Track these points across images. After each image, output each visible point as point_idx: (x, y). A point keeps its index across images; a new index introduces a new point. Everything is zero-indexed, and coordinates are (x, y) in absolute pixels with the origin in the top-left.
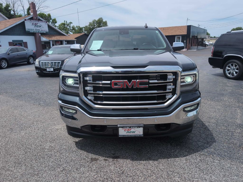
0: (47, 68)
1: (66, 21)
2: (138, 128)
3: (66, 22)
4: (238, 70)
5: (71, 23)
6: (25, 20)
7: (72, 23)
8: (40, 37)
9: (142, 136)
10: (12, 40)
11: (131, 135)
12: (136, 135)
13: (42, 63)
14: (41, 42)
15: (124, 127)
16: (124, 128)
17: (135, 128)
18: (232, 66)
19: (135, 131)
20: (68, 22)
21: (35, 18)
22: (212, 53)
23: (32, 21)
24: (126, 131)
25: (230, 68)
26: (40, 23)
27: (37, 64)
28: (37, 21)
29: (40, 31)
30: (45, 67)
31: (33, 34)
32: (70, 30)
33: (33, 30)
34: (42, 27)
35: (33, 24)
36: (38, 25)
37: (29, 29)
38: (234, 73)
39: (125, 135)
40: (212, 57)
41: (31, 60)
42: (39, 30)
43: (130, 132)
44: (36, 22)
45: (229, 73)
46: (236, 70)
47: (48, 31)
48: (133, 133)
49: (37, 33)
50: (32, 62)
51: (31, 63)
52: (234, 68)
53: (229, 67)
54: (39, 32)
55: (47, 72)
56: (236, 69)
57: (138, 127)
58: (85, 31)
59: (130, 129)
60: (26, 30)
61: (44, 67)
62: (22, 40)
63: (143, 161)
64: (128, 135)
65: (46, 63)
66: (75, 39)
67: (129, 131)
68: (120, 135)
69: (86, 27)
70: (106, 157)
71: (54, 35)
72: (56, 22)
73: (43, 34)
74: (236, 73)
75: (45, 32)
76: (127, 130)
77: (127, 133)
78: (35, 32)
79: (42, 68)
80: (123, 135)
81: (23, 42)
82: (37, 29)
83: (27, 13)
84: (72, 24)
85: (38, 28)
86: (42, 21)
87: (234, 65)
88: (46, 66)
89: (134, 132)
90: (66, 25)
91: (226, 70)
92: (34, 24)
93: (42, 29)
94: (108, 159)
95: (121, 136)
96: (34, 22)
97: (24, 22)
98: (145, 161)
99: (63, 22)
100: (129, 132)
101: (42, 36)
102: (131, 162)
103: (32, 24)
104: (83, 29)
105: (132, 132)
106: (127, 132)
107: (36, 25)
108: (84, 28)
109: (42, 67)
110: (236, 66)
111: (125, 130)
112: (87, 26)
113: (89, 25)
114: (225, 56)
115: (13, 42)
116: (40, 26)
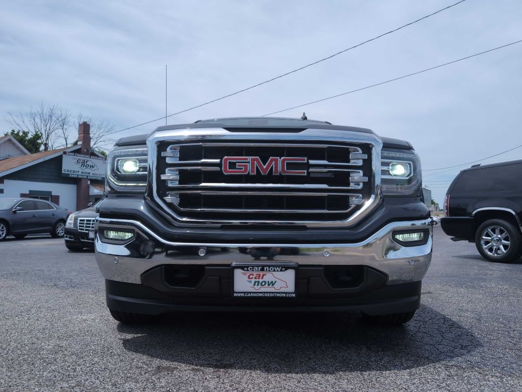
0: (90, 232)
2: (281, 271)
4: (509, 241)
6: (65, 153)
8: (89, 186)
9: (294, 295)
10: (30, 191)
11: (265, 293)
12: (278, 293)
13: (81, 220)
14: (89, 196)
15: (247, 267)
16: (248, 270)
17: (274, 271)
18: (495, 233)
19: (275, 282)
21: (86, 150)
22: (447, 209)
23: (78, 155)
24: (253, 280)
25: (490, 238)
27: (70, 223)
28: (87, 156)
29: (91, 175)
30: (86, 230)
31: (75, 181)
33: (77, 173)
34: (95, 168)
35: (79, 161)
36: (87, 163)
37: (68, 171)
38: (501, 247)
39: (250, 293)
40: (447, 217)
41: (60, 229)
42: (89, 173)
43: (263, 283)
44: (86, 158)
45: (491, 250)
46: (503, 241)
48: (269, 285)
49: (83, 180)
50: (62, 232)
51: (59, 235)
52: (499, 236)
53: (488, 235)
54: (87, 176)
55: (89, 239)
56: (505, 239)
57: (282, 268)
59: (261, 273)
60: (63, 172)
61: (83, 230)
62: (51, 192)
63: (297, 373)
64: (256, 293)
65: (90, 221)
67: (261, 280)
68: (236, 293)
70: (197, 366)
73: (96, 182)
74: (505, 247)
75: (100, 179)
76: (255, 278)
77: (254, 285)
78: (81, 177)
79: (80, 231)
80: (245, 293)
81: (51, 196)
82: (84, 171)
85: (88, 170)
86: (98, 156)
87: (497, 231)
88: (89, 227)
89: (273, 284)
91: (482, 242)
92: (81, 161)
93: (96, 172)
94: (203, 368)
95: (239, 295)
96: (82, 157)
97: (62, 155)
98: (301, 374)
100: (258, 282)
101: (93, 185)
102: (264, 375)
103: (77, 162)
105: (268, 282)
106: (255, 282)
107: (84, 164)
109: (80, 229)
110: (501, 232)
111: (249, 278)
114: (474, 213)
115: (29, 194)
116: (93, 167)
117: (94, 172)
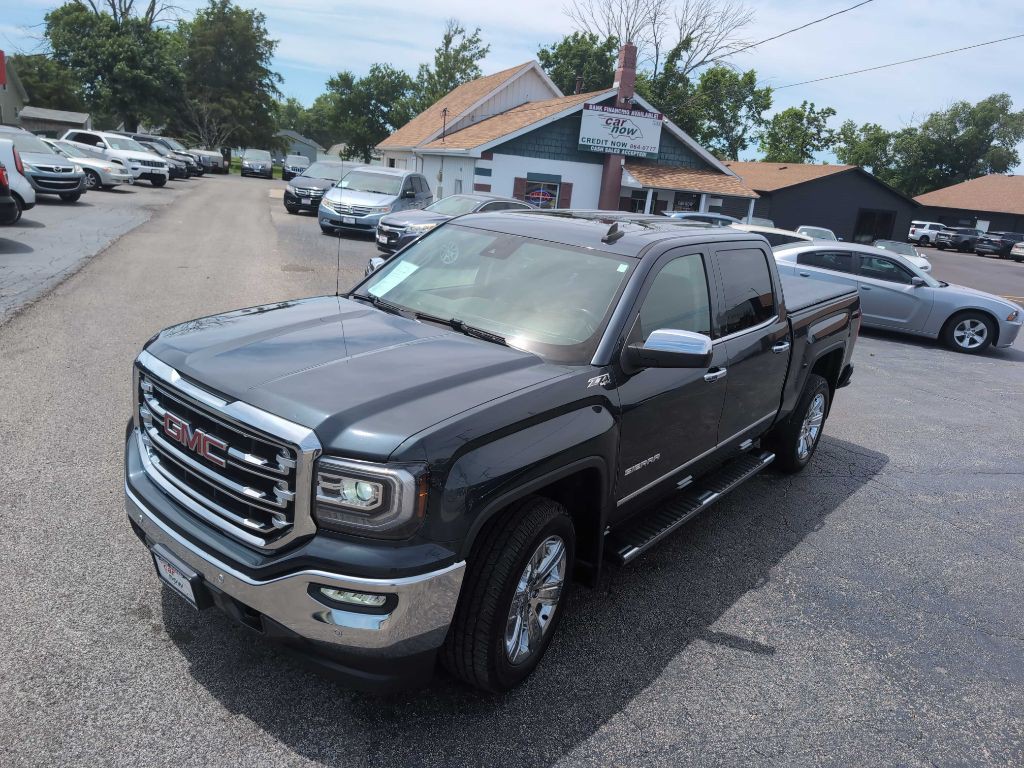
1: (812, 105)
2: (182, 576)
3: (808, 106)
5: (831, 112)
6: (587, 106)
7: (834, 113)
8: (622, 170)
9: (196, 607)
10: (529, 174)
11: (178, 591)
14: (620, 187)
20: (817, 109)
21: (623, 101)
23: (610, 109)
24: (169, 574)
26: (634, 120)
28: (625, 112)
29: (628, 147)
31: (601, 158)
32: (816, 143)
33: (604, 145)
34: (636, 135)
35: (610, 121)
36: (624, 125)
37: (589, 140)
42: (624, 145)
43: (175, 580)
44: (623, 115)
47: (656, 151)
48: (179, 585)
49: (613, 157)
54: (621, 150)
58: (896, 150)
60: (580, 142)
62: (560, 177)
66: (755, 195)
69: (909, 132)
71: (674, 169)
72: (767, 107)
73: (634, 161)
75: (644, 155)
78: (610, 151)
81: (560, 183)
82: (617, 140)
83: (666, 69)
84: (832, 117)
85: (623, 139)
86: (645, 111)
90: (805, 121)
92: (612, 122)
93: (636, 142)
96: (614, 114)
97: (580, 113)
99: (798, 107)
101: (628, 169)
103: (607, 122)
104: (892, 141)
105: (178, 582)
106: (171, 576)
107: (617, 126)
108: (898, 136)
111: (164, 567)
112: (916, 130)
113: (926, 127)
115: (526, 179)
116: (633, 132)
117: (634, 143)
